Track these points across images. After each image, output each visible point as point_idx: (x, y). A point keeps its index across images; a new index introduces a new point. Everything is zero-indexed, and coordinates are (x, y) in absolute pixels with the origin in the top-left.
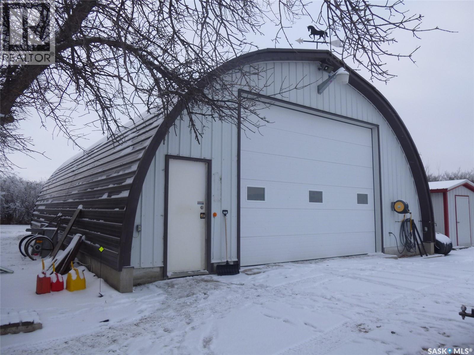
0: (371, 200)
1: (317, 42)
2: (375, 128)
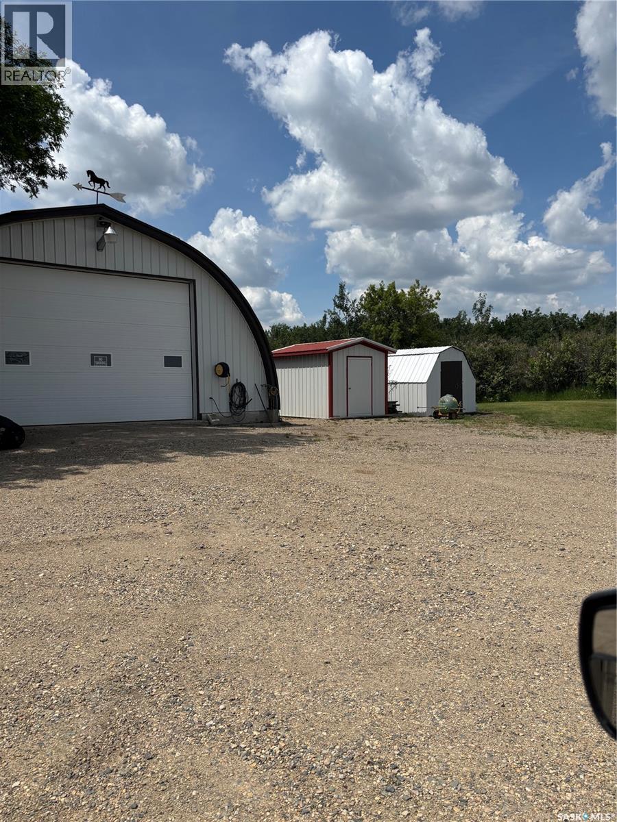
0: (186, 362)
1: (97, 192)
2: (191, 283)
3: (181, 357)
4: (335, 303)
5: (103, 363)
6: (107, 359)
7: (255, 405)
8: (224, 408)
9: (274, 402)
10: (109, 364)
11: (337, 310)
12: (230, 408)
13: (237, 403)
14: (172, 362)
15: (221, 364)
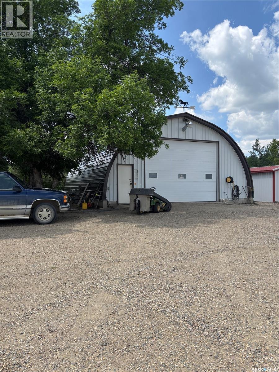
0: (214, 177)
1: (183, 107)
2: (217, 143)
3: (212, 175)
4: (254, 148)
5: (183, 177)
6: (184, 176)
7: (243, 196)
8: (230, 197)
9: (251, 194)
10: (185, 178)
11: (255, 151)
12: (232, 197)
13: (235, 194)
14: (209, 177)
15: (230, 177)
